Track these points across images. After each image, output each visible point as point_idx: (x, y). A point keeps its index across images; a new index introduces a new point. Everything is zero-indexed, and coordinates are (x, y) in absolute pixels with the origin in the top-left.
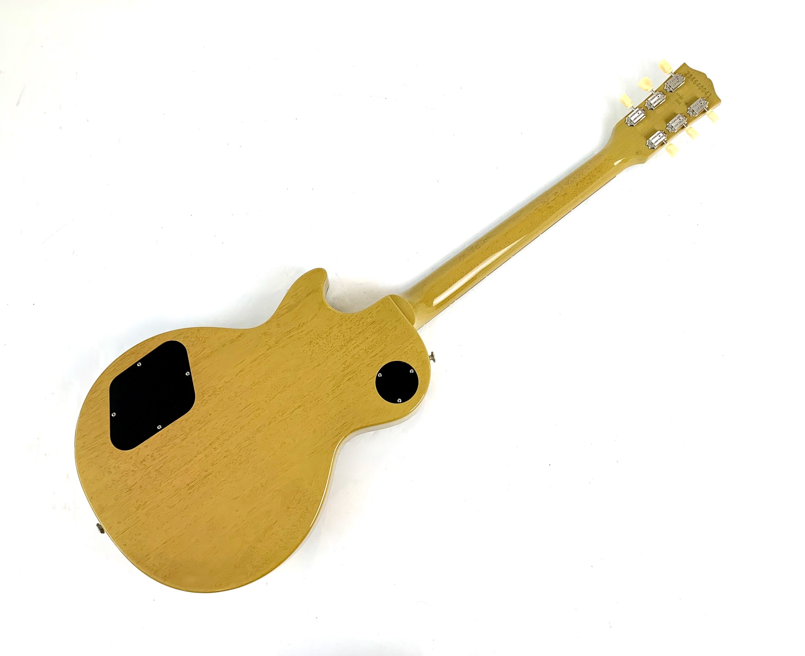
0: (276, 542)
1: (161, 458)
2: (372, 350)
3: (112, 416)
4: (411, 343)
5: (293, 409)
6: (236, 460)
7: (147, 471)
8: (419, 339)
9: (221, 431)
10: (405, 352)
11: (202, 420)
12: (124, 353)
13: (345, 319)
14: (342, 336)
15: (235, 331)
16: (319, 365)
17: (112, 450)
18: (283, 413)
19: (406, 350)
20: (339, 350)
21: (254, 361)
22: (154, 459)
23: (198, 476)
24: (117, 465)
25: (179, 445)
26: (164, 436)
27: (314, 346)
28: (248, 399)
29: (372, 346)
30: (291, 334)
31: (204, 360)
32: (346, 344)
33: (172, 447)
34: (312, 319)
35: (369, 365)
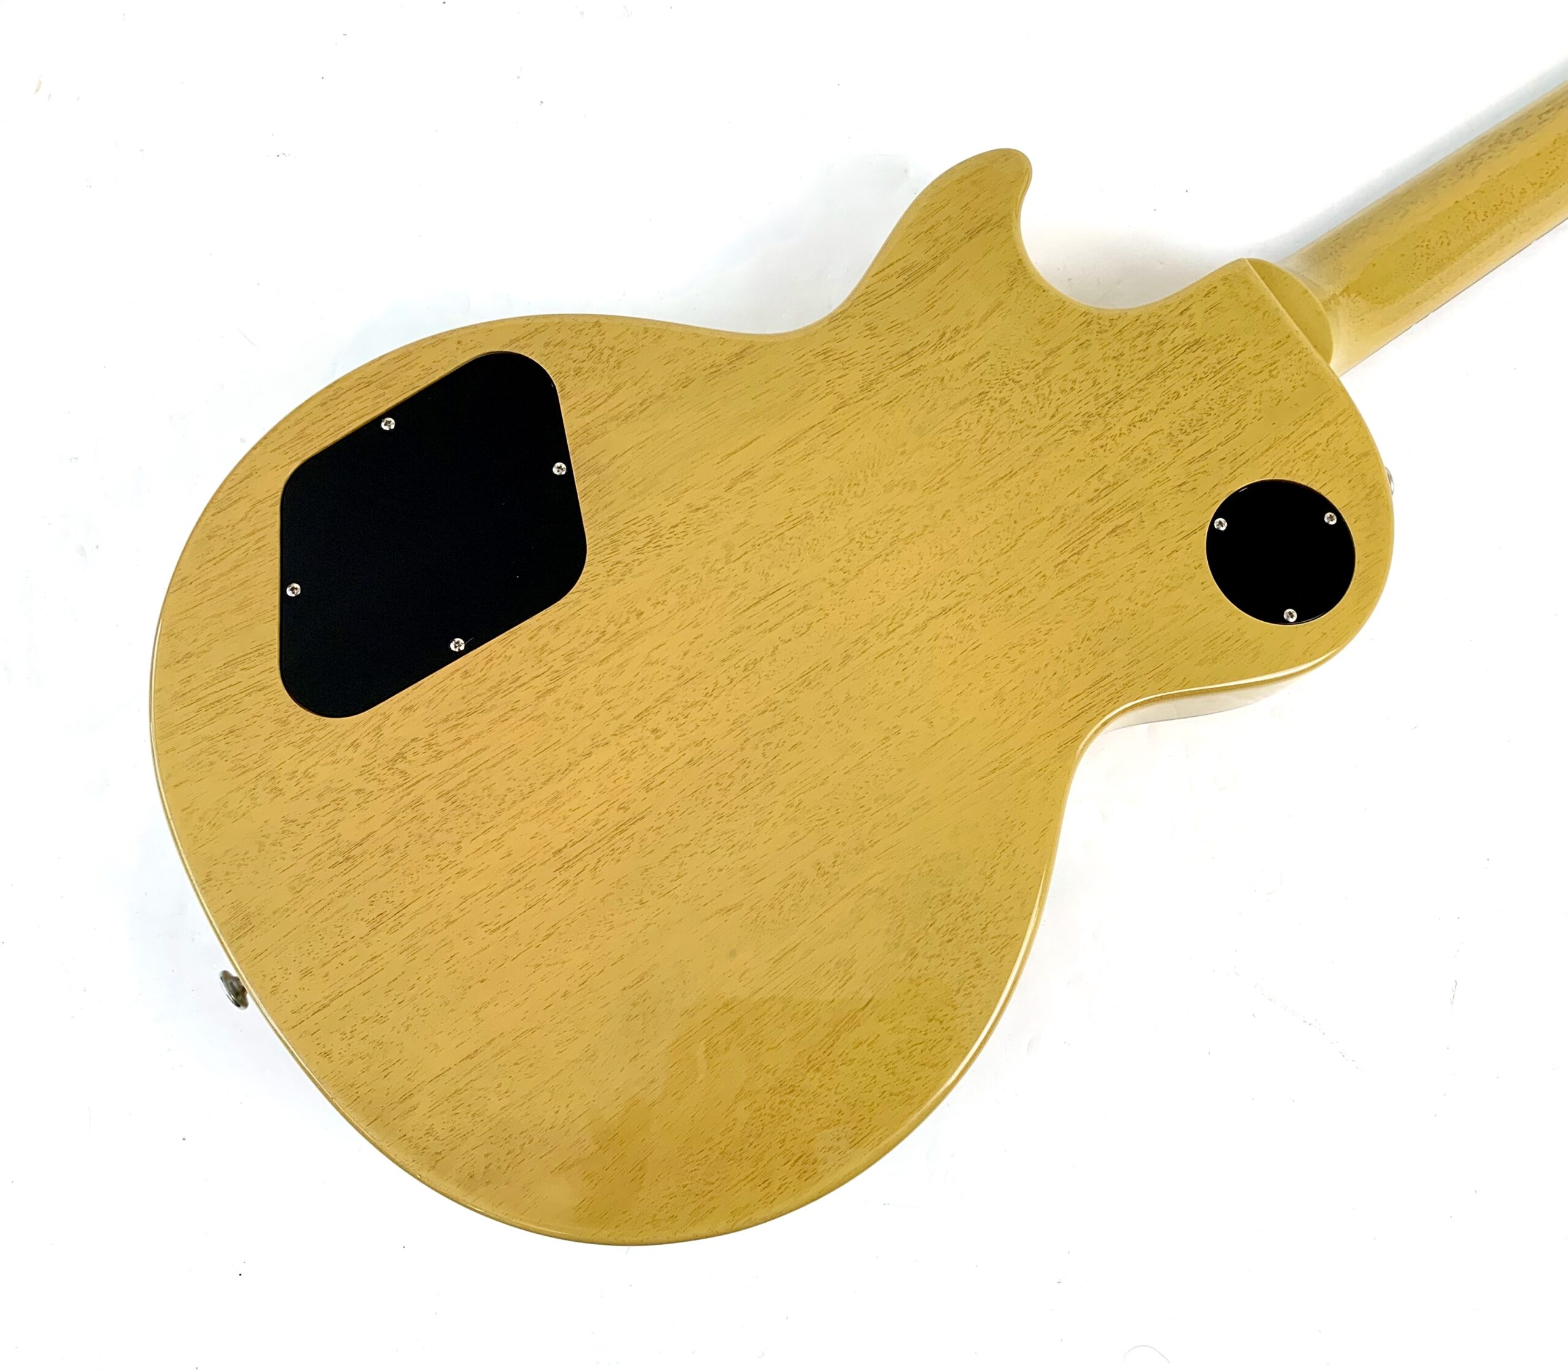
0: (872, 1075)
1: (463, 754)
2: (1193, 436)
3: (289, 593)
4: (1325, 422)
5: (923, 616)
6: (730, 776)
7: (412, 795)
8: (1350, 414)
9: (677, 673)
10: (1307, 453)
11: (612, 629)
12: (335, 382)
13: (1099, 324)
14: (1090, 383)
15: (722, 338)
16: (1012, 474)
17: (286, 712)
18: (891, 629)
19: (1310, 444)
20: (1081, 429)
21: (790, 443)
22: (439, 756)
23: (597, 823)
24: (302, 768)
25: (528, 711)
26: (476, 677)
27: (992, 411)
28: (771, 572)
29: (1194, 422)
30: (915, 364)
31: (618, 426)
32: (1104, 412)
33: (503, 719)
34: (985, 318)
35: (1183, 488)
